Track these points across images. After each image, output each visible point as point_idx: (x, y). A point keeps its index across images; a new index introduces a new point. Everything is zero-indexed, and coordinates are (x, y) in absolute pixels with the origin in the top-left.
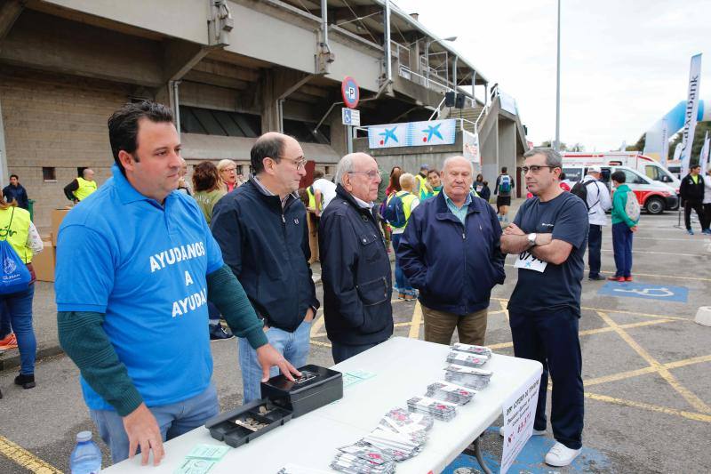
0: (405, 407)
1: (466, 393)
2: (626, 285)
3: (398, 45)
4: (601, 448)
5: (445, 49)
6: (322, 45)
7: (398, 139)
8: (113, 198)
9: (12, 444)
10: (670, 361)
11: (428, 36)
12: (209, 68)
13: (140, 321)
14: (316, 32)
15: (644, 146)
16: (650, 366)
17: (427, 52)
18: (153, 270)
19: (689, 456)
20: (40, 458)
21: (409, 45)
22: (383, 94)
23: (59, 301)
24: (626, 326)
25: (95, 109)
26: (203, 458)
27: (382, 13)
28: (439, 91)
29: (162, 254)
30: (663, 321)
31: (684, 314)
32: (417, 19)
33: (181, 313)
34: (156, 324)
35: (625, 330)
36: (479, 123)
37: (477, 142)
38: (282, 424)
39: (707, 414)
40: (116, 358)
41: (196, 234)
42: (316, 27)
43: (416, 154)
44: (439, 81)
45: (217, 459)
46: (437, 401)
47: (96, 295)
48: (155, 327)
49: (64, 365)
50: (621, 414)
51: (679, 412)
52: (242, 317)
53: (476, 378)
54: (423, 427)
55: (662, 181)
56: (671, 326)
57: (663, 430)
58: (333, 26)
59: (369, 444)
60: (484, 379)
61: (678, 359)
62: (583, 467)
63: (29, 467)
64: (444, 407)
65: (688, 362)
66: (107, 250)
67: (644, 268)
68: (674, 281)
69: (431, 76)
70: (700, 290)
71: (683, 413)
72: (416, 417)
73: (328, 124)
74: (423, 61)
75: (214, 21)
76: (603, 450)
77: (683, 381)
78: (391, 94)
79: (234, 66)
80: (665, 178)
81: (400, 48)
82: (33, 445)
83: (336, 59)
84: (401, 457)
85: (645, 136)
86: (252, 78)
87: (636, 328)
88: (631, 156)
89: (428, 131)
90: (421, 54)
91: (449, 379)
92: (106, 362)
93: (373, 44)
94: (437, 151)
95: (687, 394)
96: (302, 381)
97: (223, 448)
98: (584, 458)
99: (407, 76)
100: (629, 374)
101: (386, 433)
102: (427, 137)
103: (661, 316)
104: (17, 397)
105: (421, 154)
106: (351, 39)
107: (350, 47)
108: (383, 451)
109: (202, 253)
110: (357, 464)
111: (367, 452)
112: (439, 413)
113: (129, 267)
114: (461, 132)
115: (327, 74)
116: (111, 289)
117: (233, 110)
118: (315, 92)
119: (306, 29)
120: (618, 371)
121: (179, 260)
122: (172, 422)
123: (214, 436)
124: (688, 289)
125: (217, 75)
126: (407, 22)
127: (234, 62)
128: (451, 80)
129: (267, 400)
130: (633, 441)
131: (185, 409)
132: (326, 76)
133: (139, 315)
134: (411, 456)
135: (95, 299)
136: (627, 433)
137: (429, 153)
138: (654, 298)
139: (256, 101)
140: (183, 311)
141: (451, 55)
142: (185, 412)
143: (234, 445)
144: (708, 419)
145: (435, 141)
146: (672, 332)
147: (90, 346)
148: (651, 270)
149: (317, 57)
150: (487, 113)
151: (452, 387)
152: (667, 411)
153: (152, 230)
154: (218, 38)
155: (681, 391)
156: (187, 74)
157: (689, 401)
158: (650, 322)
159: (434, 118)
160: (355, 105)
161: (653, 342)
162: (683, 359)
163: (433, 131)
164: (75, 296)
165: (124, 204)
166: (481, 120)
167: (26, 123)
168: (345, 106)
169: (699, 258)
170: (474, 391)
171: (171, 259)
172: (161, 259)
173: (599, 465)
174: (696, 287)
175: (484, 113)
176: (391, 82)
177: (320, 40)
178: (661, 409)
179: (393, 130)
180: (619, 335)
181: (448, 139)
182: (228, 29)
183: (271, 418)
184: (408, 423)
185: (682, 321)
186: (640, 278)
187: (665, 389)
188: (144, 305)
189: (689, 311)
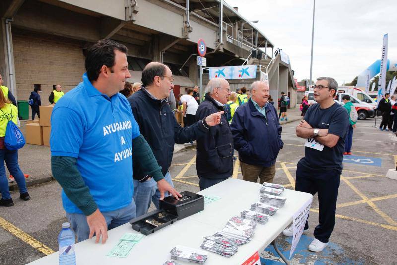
0: (240, 216)
1: (273, 209)
2: (348, 157)
3: (227, 24)
4: (338, 242)
5: (252, 27)
6: (186, 23)
7: (225, 74)
8: (83, 93)
9: (19, 230)
10: (373, 197)
11: (243, 20)
12: (124, 33)
13: (96, 164)
14: (183, 16)
15: (356, 83)
16: (363, 200)
17: (242, 28)
18: (105, 135)
19: (386, 248)
20: (34, 238)
21: (232, 24)
22: (218, 50)
23: (52, 150)
24: (349, 178)
25: (63, 53)
26: (130, 240)
27: (219, 7)
28: (248, 50)
29: (110, 126)
30: (369, 176)
31: (379, 172)
32: (237, 10)
33: (119, 160)
34: (105, 166)
35: (348, 180)
36: (269, 67)
37: (268, 78)
38: (172, 223)
39: (395, 226)
40: (83, 183)
41: (127, 117)
42: (183, 13)
43: (235, 83)
44: (248, 44)
45: (137, 241)
46: (258, 213)
47: (74, 147)
48: (106, 167)
49: (46, 189)
50: (348, 224)
51: (380, 224)
52: (150, 164)
53: (277, 201)
54: (251, 227)
55: (366, 102)
56: (373, 179)
57: (371, 234)
58: (192, 13)
59: (221, 236)
60: (282, 202)
61: (377, 196)
62: (329, 252)
63: (28, 242)
64: (261, 216)
65: (383, 198)
66: (80, 121)
67: (357, 148)
68: (374, 155)
69: (244, 42)
70: (387, 160)
71: (382, 225)
72: (247, 222)
73: (188, 66)
74: (240, 33)
75: (128, 8)
76: (339, 244)
77: (381, 208)
78: (222, 50)
79: (138, 33)
80: (368, 101)
81: (228, 26)
82: (30, 231)
83: (193, 30)
84: (240, 243)
85: (357, 78)
86: (147, 39)
87: (354, 179)
88: (350, 88)
89: (241, 71)
90: (238, 29)
91: (263, 202)
92: (78, 185)
93: (213, 23)
94: (246, 82)
95: (383, 215)
96: (182, 200)
97: (140, 235)
98: (329, 247)
99: (231, 41)
100: (351, 204)
101: (230, 230)
102: (241, 74)
103: (367, 173)
104: (21, 205)
105: (237, 83)
106: (202, 20)
107: (200, 24)
108: (229, 239)
109: (130, 127)
110: (216, 246)
111: (221, 240)
112: (259, 220)
113: (91, 133)
114: (259, 72)
115: (188, 38)
116: (81, 145)
117: (137, 56)
118: (181, 48)
119: (177, 13)
120: (346, 202)
121: (118, 130)
122: (112, 221)
123: (135, 228)
124: (381, 160)
125: (129, 37)
126: (232, 12)
127: (138, 31)
128: (254, 44)
129: (163, 210)
130: (355, 239)
131: (119, 214)
132: (188, 39)
133: (96, 160)
134: (245, 243)
135: (73, 150)
136: (352, 235)
137: (242, 83)
138: (363, 164)
139: (150, 52)
140: (120, 158)
141: (255, 31)
142: (119, 216)
143: (146, 234)
144: (396, 229)
145: (245, 76)
146: (374, 182)
147: (70, 176)
148: (361, 149)
149: (183, 29)
150: (273, 62)
151: (265, 206)
152: (373, 224)
153: (105, 113)
154: (130, 17)
155: (380, 214)
156: (113, 36)
157: (385, 219)
158: (362, 177)
159: (245, 64)
160: (204, 55)
161: (364, 187)
162: (380, 196)
163: (244, 71)
164: (62, 147)
165: (90, 97)
166: (270, 66)
167: (26, 60)
168: (199, 55)
169: (386, 143)
170: (278, 209)
171: (114, 129)
172: (109, 129)
173: (338, 251)
174: (386, 159)
175: (272, 63)
176: (222, 44)
177: (185, 20)
178: (370, 223)
179: (223, 70)
180: (345, 183)
181: (252, 75)
182: (136, 12)
183: (165, 219)
184: (242, 224)
185: (379, 176)
186: (356, 153)
187: (371, 212)
188: (99, 155)
189: (382, 171)
